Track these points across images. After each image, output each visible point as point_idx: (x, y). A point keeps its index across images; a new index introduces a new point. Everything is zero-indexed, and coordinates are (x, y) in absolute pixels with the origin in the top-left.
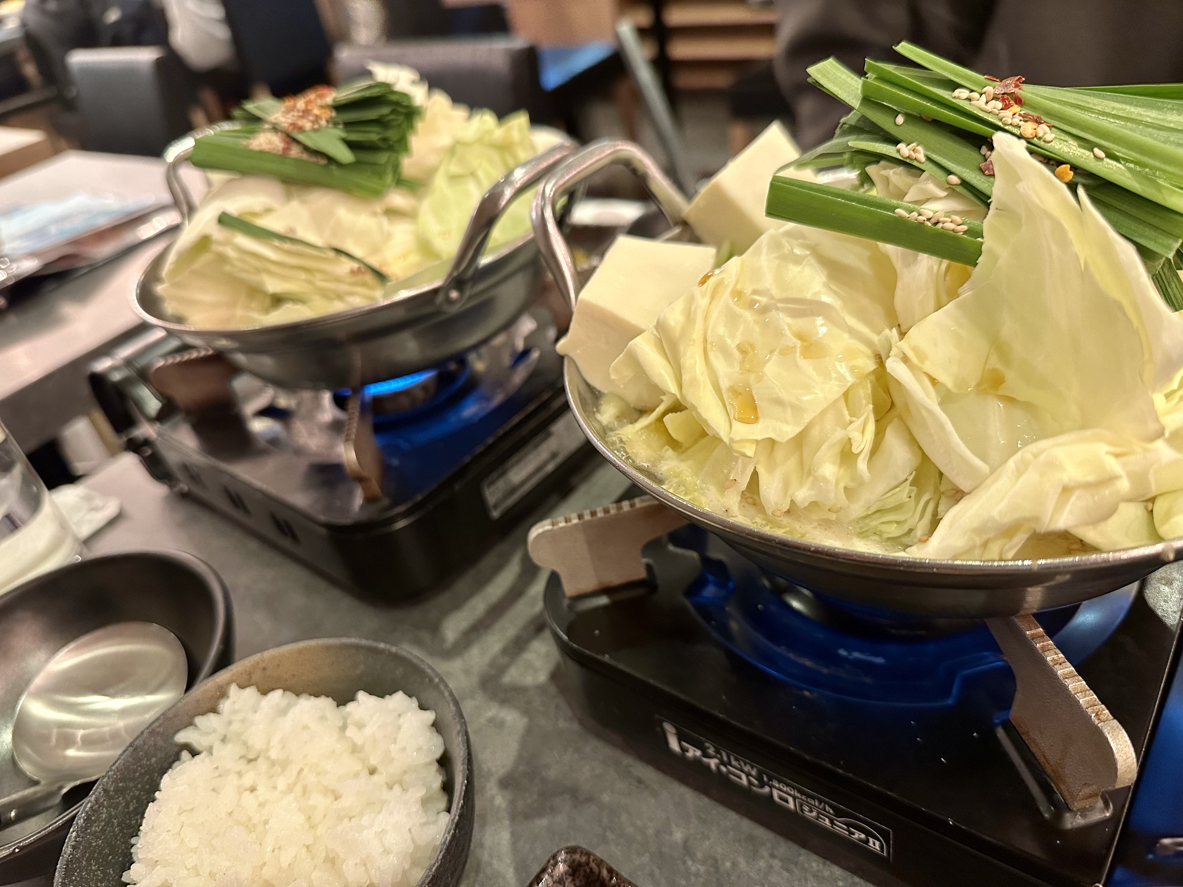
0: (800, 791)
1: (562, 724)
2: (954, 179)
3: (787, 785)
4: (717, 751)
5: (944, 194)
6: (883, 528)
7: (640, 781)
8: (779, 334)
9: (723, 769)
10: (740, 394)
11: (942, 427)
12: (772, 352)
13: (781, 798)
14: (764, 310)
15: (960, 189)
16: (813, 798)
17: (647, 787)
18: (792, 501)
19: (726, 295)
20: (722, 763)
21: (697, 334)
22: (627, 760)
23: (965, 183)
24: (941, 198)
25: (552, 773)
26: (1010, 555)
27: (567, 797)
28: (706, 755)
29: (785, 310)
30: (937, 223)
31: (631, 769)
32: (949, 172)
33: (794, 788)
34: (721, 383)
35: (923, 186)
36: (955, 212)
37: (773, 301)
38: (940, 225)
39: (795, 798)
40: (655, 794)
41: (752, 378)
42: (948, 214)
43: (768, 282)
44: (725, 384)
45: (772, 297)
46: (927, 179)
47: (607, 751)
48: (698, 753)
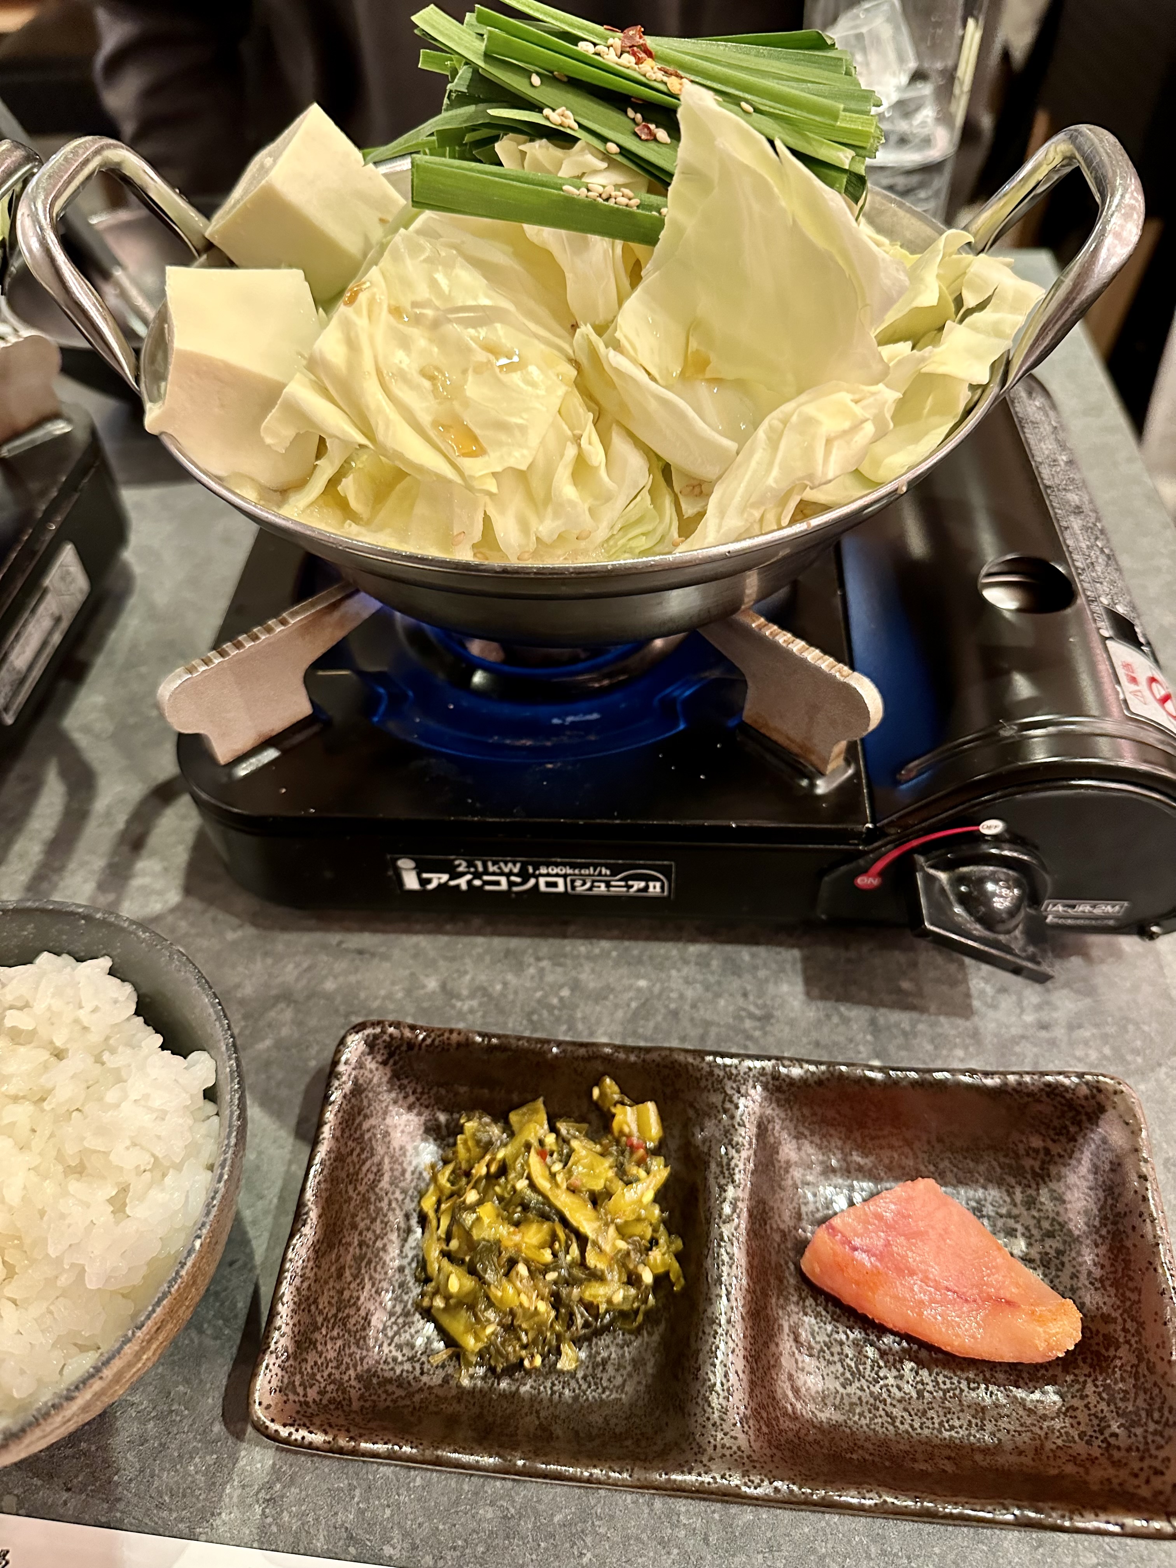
0: (573, 866)
1: (231, 936)
2: (612, 148)
3: (557, 865)
4: (470, 864)
5: (605, 165)
6: (633, 544)
7: (360, 952)
8: (464, 350)
9: (477, 883)
10: (451, 427)
11: (682, 416)
12: (465, 372)
13: (548, 884)
14: (435, 325)
15: (620, 158)
16: (587, 866)
17: (373, 955)
18: (537, 538)
19: (384, 315)
20: (477, 875)
21: (368, 364)
22: (334, 938)
23: (624, 151)
24: (600, 171)
25: (248, 990)
26: (785, 521)
27: (282, 1005)
28: (455, 875)
29: (460, 321)
30: (607, 200)
31: (344, 946)
32: (605, 140)
33: (564, 865)
34: (421, 420)
35: (580, 159)
36: (625, 186)
37: (441, 313)
38: (612, 201)
39: (565, 876)
40: (385, 957)
41: (456, 405)
42: (617, 187)
43: (423, 292)
44: (425, 419)
45: (437, 309)
46: (582, 150)
47: (306, 939)
48: (445, 877)
